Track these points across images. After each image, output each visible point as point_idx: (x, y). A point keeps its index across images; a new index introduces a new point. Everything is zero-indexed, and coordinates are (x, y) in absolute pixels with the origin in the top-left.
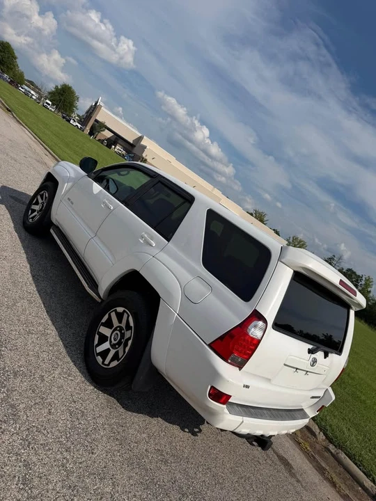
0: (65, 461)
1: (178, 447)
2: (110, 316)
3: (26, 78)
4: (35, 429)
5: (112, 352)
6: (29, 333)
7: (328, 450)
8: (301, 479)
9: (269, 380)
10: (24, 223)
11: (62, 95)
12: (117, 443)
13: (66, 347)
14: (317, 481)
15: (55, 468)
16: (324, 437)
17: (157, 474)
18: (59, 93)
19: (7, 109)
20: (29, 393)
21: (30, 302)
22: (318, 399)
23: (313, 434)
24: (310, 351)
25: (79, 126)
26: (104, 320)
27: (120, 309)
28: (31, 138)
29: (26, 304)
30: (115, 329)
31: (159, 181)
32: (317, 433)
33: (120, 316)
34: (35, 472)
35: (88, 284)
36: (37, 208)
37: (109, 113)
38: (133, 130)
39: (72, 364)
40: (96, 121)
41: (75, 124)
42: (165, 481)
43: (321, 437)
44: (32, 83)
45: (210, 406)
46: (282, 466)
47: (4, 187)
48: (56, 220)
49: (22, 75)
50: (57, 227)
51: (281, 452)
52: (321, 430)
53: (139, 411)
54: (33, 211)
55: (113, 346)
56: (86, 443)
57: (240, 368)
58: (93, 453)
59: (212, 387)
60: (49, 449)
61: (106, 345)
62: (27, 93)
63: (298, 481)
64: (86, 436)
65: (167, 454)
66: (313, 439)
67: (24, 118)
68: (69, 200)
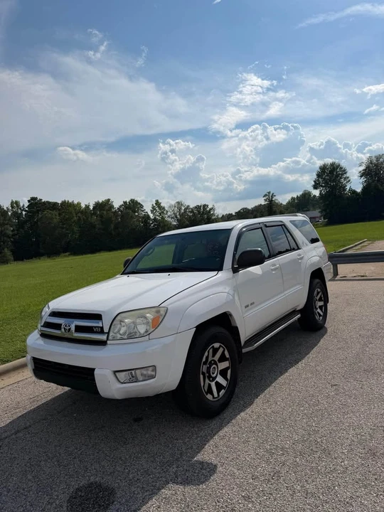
68: (247, 306)
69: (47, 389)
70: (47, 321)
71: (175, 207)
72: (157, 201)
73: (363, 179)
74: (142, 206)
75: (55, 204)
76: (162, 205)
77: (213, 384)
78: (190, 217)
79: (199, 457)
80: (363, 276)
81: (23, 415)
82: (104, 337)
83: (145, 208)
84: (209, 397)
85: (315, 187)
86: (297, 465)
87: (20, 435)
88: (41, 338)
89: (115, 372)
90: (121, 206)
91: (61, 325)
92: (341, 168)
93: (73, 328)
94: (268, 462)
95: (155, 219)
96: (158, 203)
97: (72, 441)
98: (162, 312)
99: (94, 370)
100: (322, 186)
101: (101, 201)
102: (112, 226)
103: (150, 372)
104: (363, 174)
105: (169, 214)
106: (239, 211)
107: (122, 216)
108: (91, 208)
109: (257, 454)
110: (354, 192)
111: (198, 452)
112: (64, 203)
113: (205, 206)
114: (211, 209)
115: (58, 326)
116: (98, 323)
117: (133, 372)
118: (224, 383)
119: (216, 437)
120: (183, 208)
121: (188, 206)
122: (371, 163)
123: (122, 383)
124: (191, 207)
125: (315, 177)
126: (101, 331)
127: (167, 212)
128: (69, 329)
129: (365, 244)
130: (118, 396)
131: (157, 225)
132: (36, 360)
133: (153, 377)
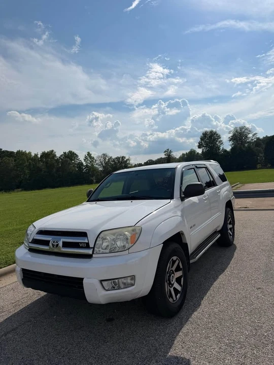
68: (191, 227)
69: (26, 295)
70: (35, 238)
71: (101, 157)
72: (89, 153)
73: (231, 143)
74: (77, 156)
75: (12, 153)
76: (92, 155)
77: (172, 289)
78: (112, 165)
79: (172, 353)
80: (246, 208)
81: (8, 318)
82: (90, 252)
83: (79, 157)
84: (171, 300)
85: (199, 147)
86: (257, 357)
87: (10, 335)
88: (29, 252)
89: (101, 281)
90: (61, 156)
91: (49, 241)
92: (217, 134)
93: (61, 244)
94: (231, 354)
95: (87, 165)
96: (89, 154)
97: (58, 341)
98: (138, 231)
99: (82, 279)
100: (204, 146)
101: (46, 152)
102: (55, 170)
103: (129, 281)
104: (231, 139)
105: (97, 162)
106: (147, 162)
107: (62, 163)
108: (39, 156)
109: (220, 348)
110: (225, 151)
111: (170, 348)
112: (19, 152)
113: (123, 158)
114: (127, 160)
115: (46, 243)
116: (84, 240)
117: (117, 281)
118: (179, 288)
119: (180, 334)
120: (107, 159)
121: (111, 157)
122: (237, 132)
123: (107, 290)
124: (113, 157)
125: (199, 140)
126: (87, 246)
127: (96, 160)
128: (57, 245)
129: (239, 186)
130: (103, 301)
131: (89, 170)
132: (25, 271)
133: (133, 285)
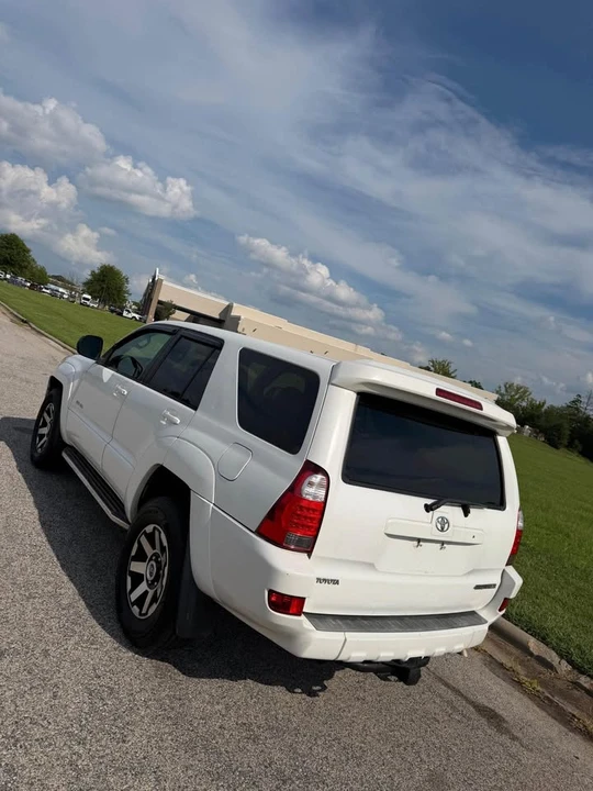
0: (74, 757)
1: (280, 717)
2: (140, 543)
3: (50, 273)
4: (28, 721)
5: (151, 593)
6: (30, 597)
7: (577, 685)
8: (519, 735)
9: (371, 566)
10: (32, 456)
11: (103, 281)
12: (169, 722)
13: (89, 606)
14: (554, 734)
15: (58, 768)
16: (570, 668)
17: (238, 757)
18: (99, 280)
19: (23, 321)
20: (24, 676)
21: (34, 557)
22: (494, 590)
23: (549, 666)
24: (428, 508)
25: (137, 316)
26: (133, 553)
27: (149, 529)
28: (58, 350)
29: (28, 561)
30: (151, 559)
31: (182, 336)
32: (555, 663)
33: (151, 538)
34: (22, 778)
35: (111, 509)
36: (44, 431)
37: (179, 287)
38: (217, 300)
39: (99, 628)
40: (160, 302)
41: (130, 316)
42: (253, 765)
43: (564, 667)
44: (59, 278)
45: (279, 623)
46: (483, 721)
47: (7, 419)
48: (70, 438)
49: (42, 272)
50: (72, 447)
51: (482, 700)
52: (561, 657)
53: (211, 675)
54: (42, 436)
55: (150, 585)
56: (114, 729)
57: (309, 553)
58: (124, 741)
59: (271, 592)
60: (50, 744)
61: (143, 587)
62: (54, 294)
63: (514, 738)
64: (115, 720)
65: (259, 727)
66: (548, 674)
67: (45, 326)
68: (78, 403)
